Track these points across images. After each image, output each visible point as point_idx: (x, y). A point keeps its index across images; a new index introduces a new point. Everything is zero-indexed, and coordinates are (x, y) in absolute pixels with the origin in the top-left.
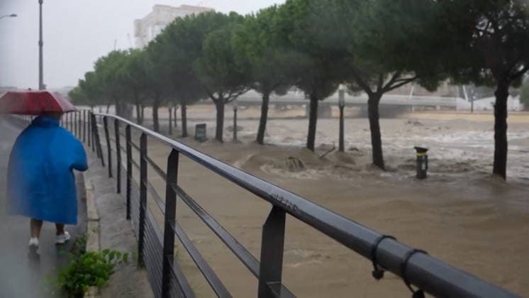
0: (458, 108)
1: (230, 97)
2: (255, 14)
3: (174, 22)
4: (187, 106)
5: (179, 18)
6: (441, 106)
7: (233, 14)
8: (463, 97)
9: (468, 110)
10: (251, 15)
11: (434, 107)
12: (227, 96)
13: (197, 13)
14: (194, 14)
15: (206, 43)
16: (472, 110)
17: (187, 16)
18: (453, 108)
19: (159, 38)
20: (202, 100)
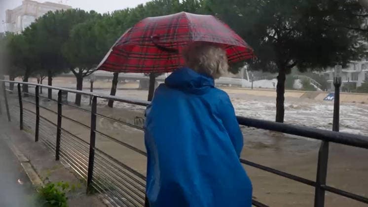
0: (243, 86)
1: (88, 72)
2: (111, 14)
3: (46, 14)
4: (52, 78)
5: (51, 12)
6: (232, 85)
7: (92, 12)
8: (247, 79)
9: (249, 87)
10: (107, 14)
11: (228, 84)
12: (85, 71)
13: (65, 10)
14: (63, 10)
15: (72, 31)
16: (252, 88)
17: (57, 11)
18: (240, 86)
19: (33, 25)
20: (64, 74)
